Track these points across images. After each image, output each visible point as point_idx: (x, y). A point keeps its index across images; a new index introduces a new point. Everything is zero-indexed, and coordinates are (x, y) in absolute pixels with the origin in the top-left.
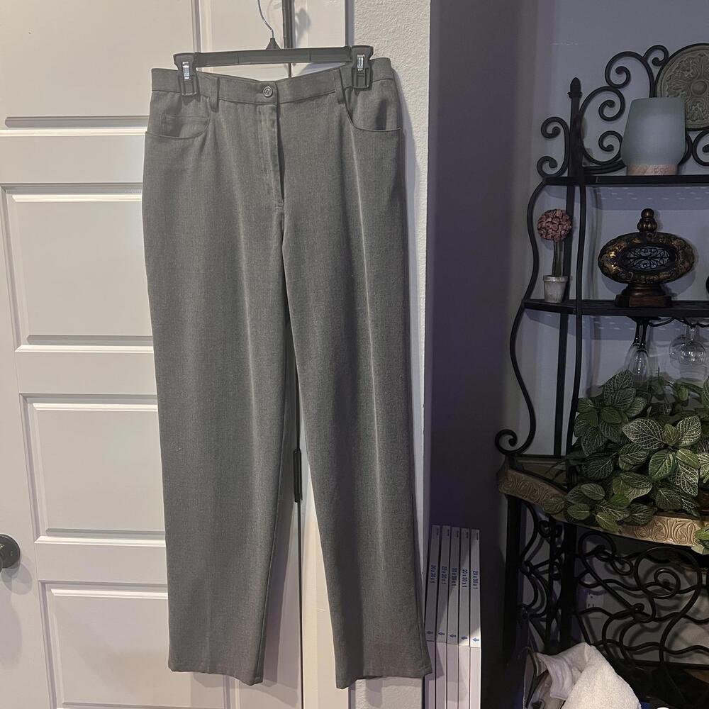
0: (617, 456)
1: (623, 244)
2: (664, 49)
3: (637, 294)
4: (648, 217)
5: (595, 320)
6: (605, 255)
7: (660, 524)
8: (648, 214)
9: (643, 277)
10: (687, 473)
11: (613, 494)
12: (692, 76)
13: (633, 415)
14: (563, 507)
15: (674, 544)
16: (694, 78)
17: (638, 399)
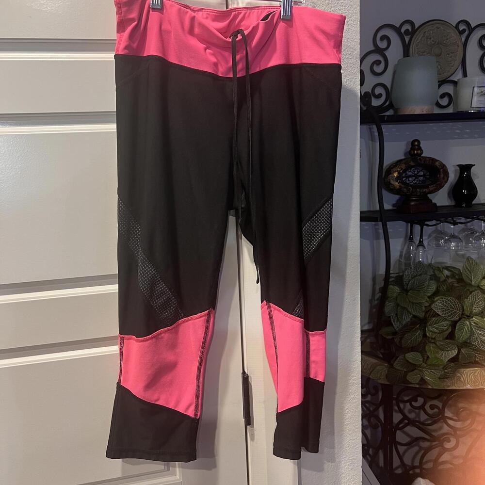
0: (425, 328)
1: (403, 166)
2: (412, 23)
3: (413, 203)
4: (417, 146)
5: (375, 225)
6: (391, 175)
7: (459, 375)
8: (416, 143)
9: (418, 190)
10: (481, 334)
11: (428, 357)
12: (433, 43)
13: (429, 294)
14: (386, 372)
15: (472, 388)
16: (433, 44)
17: (431, 281)
